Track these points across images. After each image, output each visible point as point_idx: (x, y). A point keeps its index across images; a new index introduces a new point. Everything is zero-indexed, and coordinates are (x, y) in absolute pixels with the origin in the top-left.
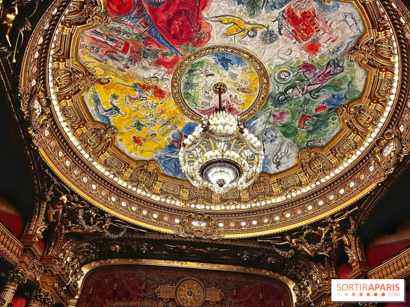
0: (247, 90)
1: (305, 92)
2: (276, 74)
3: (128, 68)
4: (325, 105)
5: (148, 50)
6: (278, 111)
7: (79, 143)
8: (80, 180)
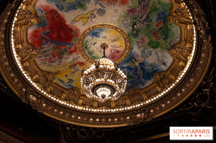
0: (116, 39)
1: (142, 22)
2: (121, 24)
3: (61, 62)
4: (159, 21)
5: (62, 51)
6: (139, 39)
7: (65, 102)
8: (71, 117)
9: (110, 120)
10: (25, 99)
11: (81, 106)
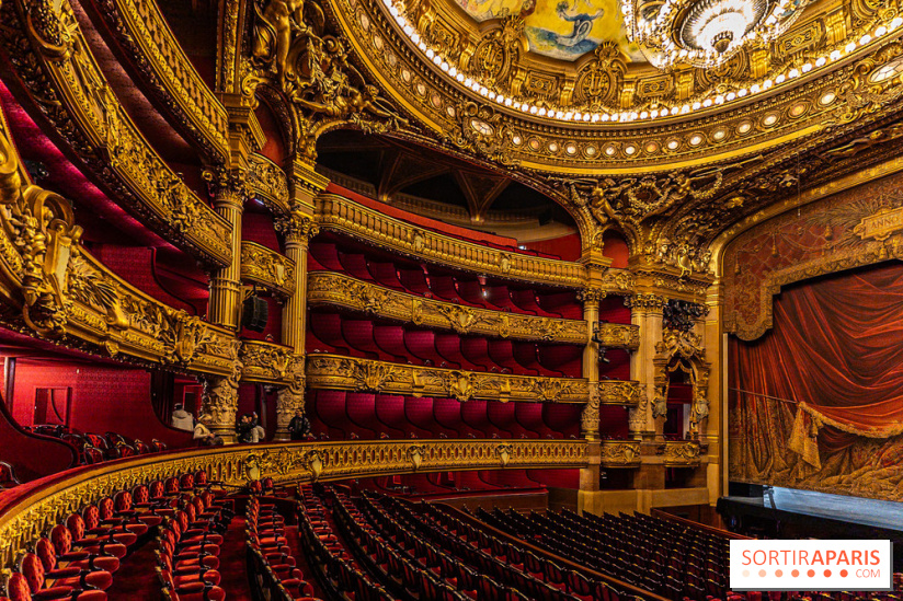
7: (573, 110)
8: (603, 156)
9: (744, 128)
10: (463, 137)
11: (632, 107)
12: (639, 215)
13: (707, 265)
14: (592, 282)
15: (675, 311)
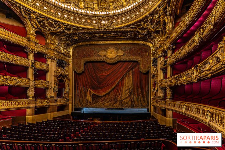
8: (35, 5)
9: (78, 19)
12: (49, 30)
13: (69, 52)
14: (31, 46)
15: (60, 62)
